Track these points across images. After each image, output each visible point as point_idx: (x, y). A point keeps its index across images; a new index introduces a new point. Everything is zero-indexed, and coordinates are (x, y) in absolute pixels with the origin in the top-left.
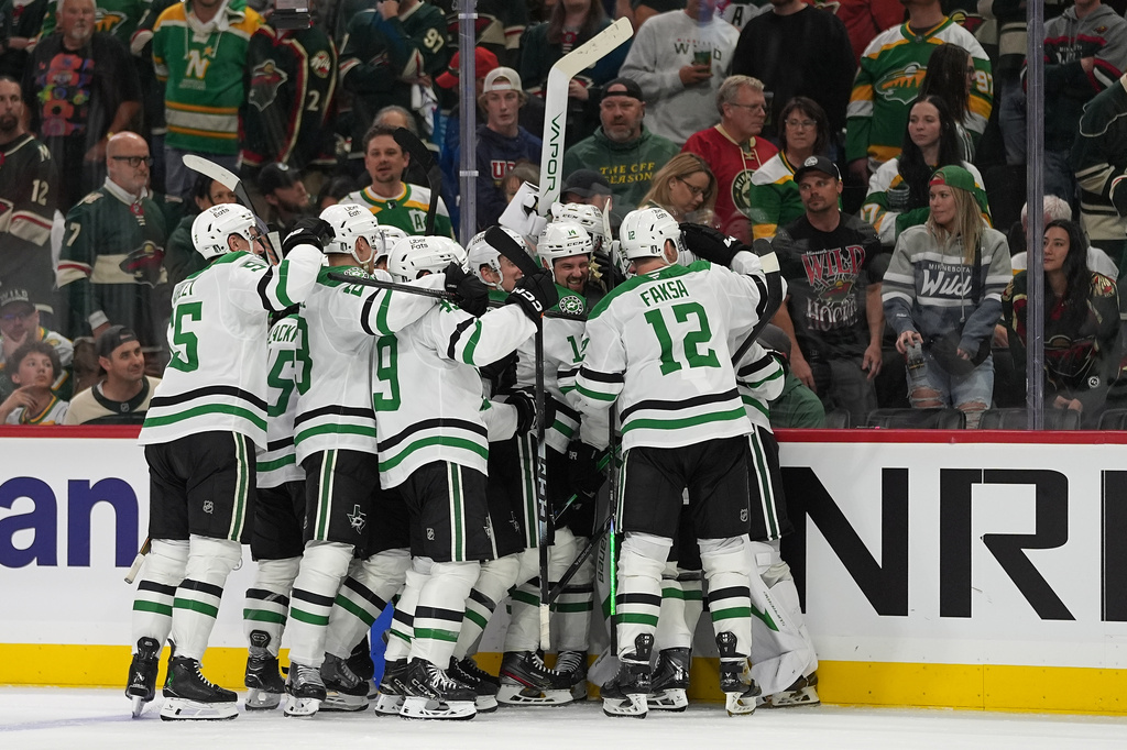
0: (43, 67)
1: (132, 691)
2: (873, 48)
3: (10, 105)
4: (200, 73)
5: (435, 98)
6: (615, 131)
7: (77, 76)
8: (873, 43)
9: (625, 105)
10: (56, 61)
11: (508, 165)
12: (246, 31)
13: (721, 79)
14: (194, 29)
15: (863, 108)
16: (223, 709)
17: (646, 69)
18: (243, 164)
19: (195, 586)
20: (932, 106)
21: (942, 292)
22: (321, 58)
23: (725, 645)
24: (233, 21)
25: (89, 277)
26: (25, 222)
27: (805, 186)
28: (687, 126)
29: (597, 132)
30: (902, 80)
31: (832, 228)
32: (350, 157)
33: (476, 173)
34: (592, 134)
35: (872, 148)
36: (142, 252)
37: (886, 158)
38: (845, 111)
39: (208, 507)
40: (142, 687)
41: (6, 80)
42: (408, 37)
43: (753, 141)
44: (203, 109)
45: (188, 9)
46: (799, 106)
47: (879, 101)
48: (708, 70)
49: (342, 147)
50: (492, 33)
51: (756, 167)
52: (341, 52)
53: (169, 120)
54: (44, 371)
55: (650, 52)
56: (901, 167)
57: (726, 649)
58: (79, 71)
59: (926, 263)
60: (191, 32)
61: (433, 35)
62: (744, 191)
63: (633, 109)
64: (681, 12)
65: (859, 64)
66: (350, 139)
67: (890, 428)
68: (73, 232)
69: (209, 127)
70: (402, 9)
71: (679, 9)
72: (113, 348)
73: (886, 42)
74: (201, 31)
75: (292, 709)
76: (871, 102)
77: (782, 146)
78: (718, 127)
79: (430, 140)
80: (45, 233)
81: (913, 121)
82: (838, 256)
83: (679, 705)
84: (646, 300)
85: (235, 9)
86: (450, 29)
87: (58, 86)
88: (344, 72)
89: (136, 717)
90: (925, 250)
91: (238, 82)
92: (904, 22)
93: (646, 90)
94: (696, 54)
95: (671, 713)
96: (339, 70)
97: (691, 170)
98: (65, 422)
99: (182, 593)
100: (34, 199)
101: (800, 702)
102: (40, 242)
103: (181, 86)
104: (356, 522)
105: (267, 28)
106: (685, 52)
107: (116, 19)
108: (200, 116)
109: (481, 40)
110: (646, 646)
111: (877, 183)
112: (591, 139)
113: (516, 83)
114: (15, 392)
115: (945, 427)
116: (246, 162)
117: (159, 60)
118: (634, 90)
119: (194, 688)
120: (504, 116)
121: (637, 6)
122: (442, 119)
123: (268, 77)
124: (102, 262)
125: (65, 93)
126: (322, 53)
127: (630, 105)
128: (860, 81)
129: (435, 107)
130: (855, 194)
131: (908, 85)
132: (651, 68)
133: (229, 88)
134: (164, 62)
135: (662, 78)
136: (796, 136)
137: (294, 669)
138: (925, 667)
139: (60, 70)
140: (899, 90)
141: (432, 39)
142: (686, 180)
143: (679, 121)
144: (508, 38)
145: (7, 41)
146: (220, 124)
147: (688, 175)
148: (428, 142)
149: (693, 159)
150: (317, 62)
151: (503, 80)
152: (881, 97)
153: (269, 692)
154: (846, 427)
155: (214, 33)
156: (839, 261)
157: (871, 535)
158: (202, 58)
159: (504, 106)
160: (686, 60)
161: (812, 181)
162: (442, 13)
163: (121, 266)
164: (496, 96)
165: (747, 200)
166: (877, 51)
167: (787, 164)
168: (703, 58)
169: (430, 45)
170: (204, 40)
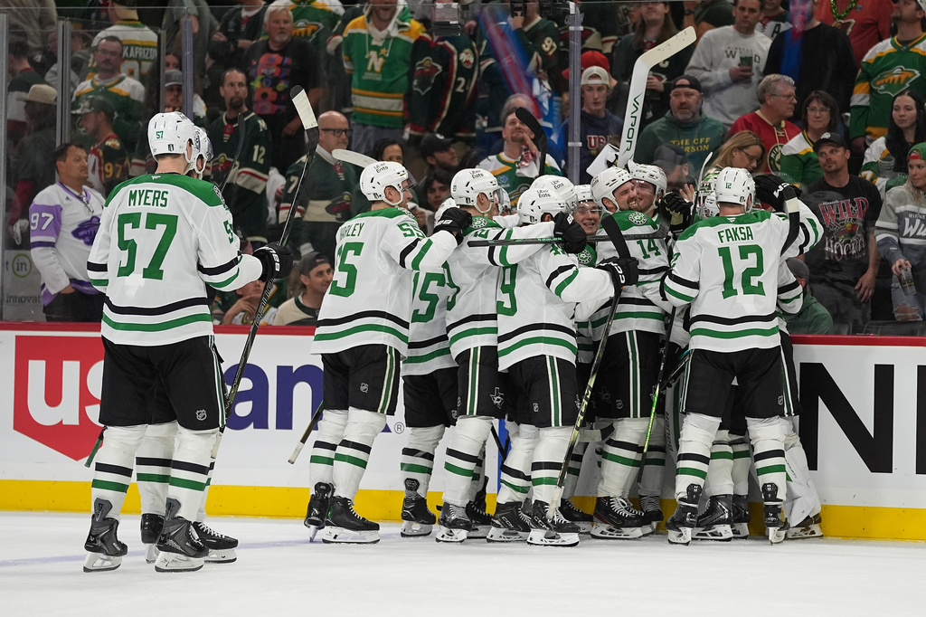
0: (255, 63)
1: (310, 522)
2: (869, 56)
3: (238, 90)
4: (377, 69)
5: (549, 88)
6: (682, 113)
7: (279, 69)
8: (870, 51)
9: (688, 95)
10: (264, 59)
11: (600, 139)
12: (411, 37)
13: (761, 78)
14: (373, 36)
15: (862, 99)
16: (369, 535)
17: (704, 69)
18: (410, 135)
19: (350, 445)
20: (910, 98)
21: (918, 234)
22: (467, 54)
23: (769, 493)
24: (402, 29)
25: (303, 217)
26: (248, 176)
27: (822, 154)
28: (735, 111)
29: (668, 114)
30: (891, 78)
31: (844, 185)
32: (487, 131)
33: (580, 144)
34: (663, 116)
35: (869, 129)
36: (342, 199)
37: (878, 137)
38: (850, 102)
39: (364, 388)
40: (317, 519)
41: (235, 71)
42: (531, 43)
43: (783, 124)
44: (382, 94)
45: (368, 21)
46: (817, 98)
47: (874, 94)
48: (750, 70)
49: (481, 124)
50: (593, 41)
51: (786, 141)
52: (481, 54)
53: (354, 103)
54: (259, 286)
55: (708, 56)
56: (888, 143)
57: (770, 495)
58: (280, 66)
59: (907, 213)
60: (371, 38)
61: (549, 42)
62: (777, 160)
63: (694, 97)
64: (731, 28)
65: (860, 66)
66: (486, 118)
67: (881, 335)
68: (292, 183)
69: (384, 107)
70: (525, 23)
71: (729, 25)
72: (311, 269)
73: (880, 51)
74: (378, 37)
75: (443, 536)
76: (868, 95)
77: (805, 127)
78: (758, 112)
79: (546, 119)
80: (263, 184)
81: (896, 110)
82: (848, 205)
83: (725, 536)
84: (721, 237)
85: (403, 21)
86: (563, 37)
87: (265, 78)
88: (483, 68)
89: (311, 541)
90: (906, 204)
91: (404, 75)
92: (893, 36)
93: (704, 84)
94: (741, 59)
95: (718, 542)
96: (480, 66)
97: (748, 143)
98: (275, 323)
99: (342, 450)
100: (255, 159)
101: (808, 535)
102: (258, 191)
103: (364, 78)
104: (497, 400)
105: (426, 35)
106: (733, 57)
107: (315, 28)
108: (379, 100)
109: (585, 46)
110: (695, 493)
111: (871, 155)
112: (663, 119)
113: (605, 79)
114: (239, 301)
115: (921, 335)
116: (413, 132)
117: (347, 58)
118: (695, 84)
119: (347, 520)
120: (596, 103)
121: (700, 22)
122: (555, 104)
123: (427, 70)
124: (314, 206)
125: (270, 82)
126: (467, 50)
127: (693, 94)
128: (862, 79)
129: (550, 95)
130: (856, 162)
131: (895, 82)
132: (708, 68)
133: (399, 78)
134: (351, 60)
135: (717, 75)
136: (815, 119)
137: (445, 508)
138: (904, 510)
139: (268, 65)
140: (889, 86)
141: (548, 45)
142: (745, 150)
143: (728, 107)
144: (605, 45)
145: (237, 42)
146: (393, 105)
147: (746, 147)
148: (545, 120)
149: (751, 136)
150: (464, 57)
151: (596, 76)
152: (876, 91)
153: (422, 523)
154: (848, 334)
155: (388, 38)
156: (848, 209)
157: (866, 414)
158: (379, 57)
159: (596, 96)
160: (735, 62)
161: (826, 149)
162: (556, 25)
163: (326, 209)
164: (590, 88)
165: (779, 166)
166: (873, 57)
167: (808, 140)
168: (747, 61)
169: (547, 49)
170: (380, 44)
